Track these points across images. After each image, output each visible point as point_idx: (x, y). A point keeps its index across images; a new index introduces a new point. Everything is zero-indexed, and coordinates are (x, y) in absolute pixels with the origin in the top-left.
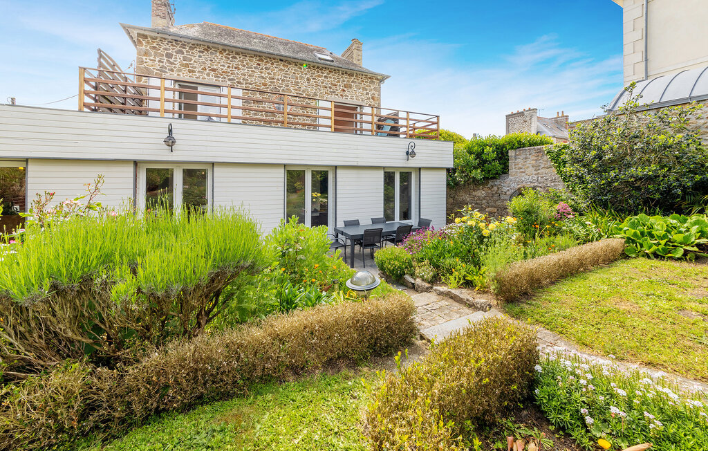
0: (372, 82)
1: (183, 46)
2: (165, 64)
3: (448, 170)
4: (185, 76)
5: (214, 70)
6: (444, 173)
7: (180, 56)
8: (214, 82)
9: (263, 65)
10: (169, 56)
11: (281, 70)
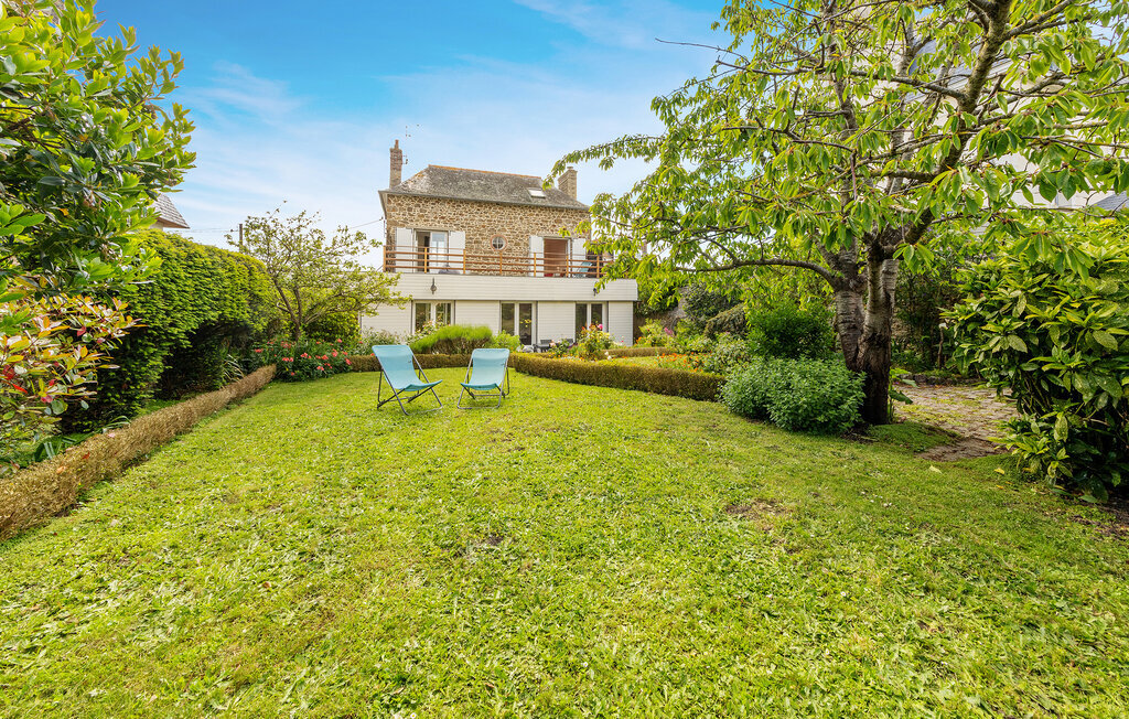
0: (582, 216)
1: (420, 201)
2: (407, 216)
3: (634, 302)
4: (422, 225)
5: (443, 218)
6: (632, 305)
7: (418, 209)
8: (443, 228)
9: (482, 210)
10: (410, 209)
11: (498, 213)
